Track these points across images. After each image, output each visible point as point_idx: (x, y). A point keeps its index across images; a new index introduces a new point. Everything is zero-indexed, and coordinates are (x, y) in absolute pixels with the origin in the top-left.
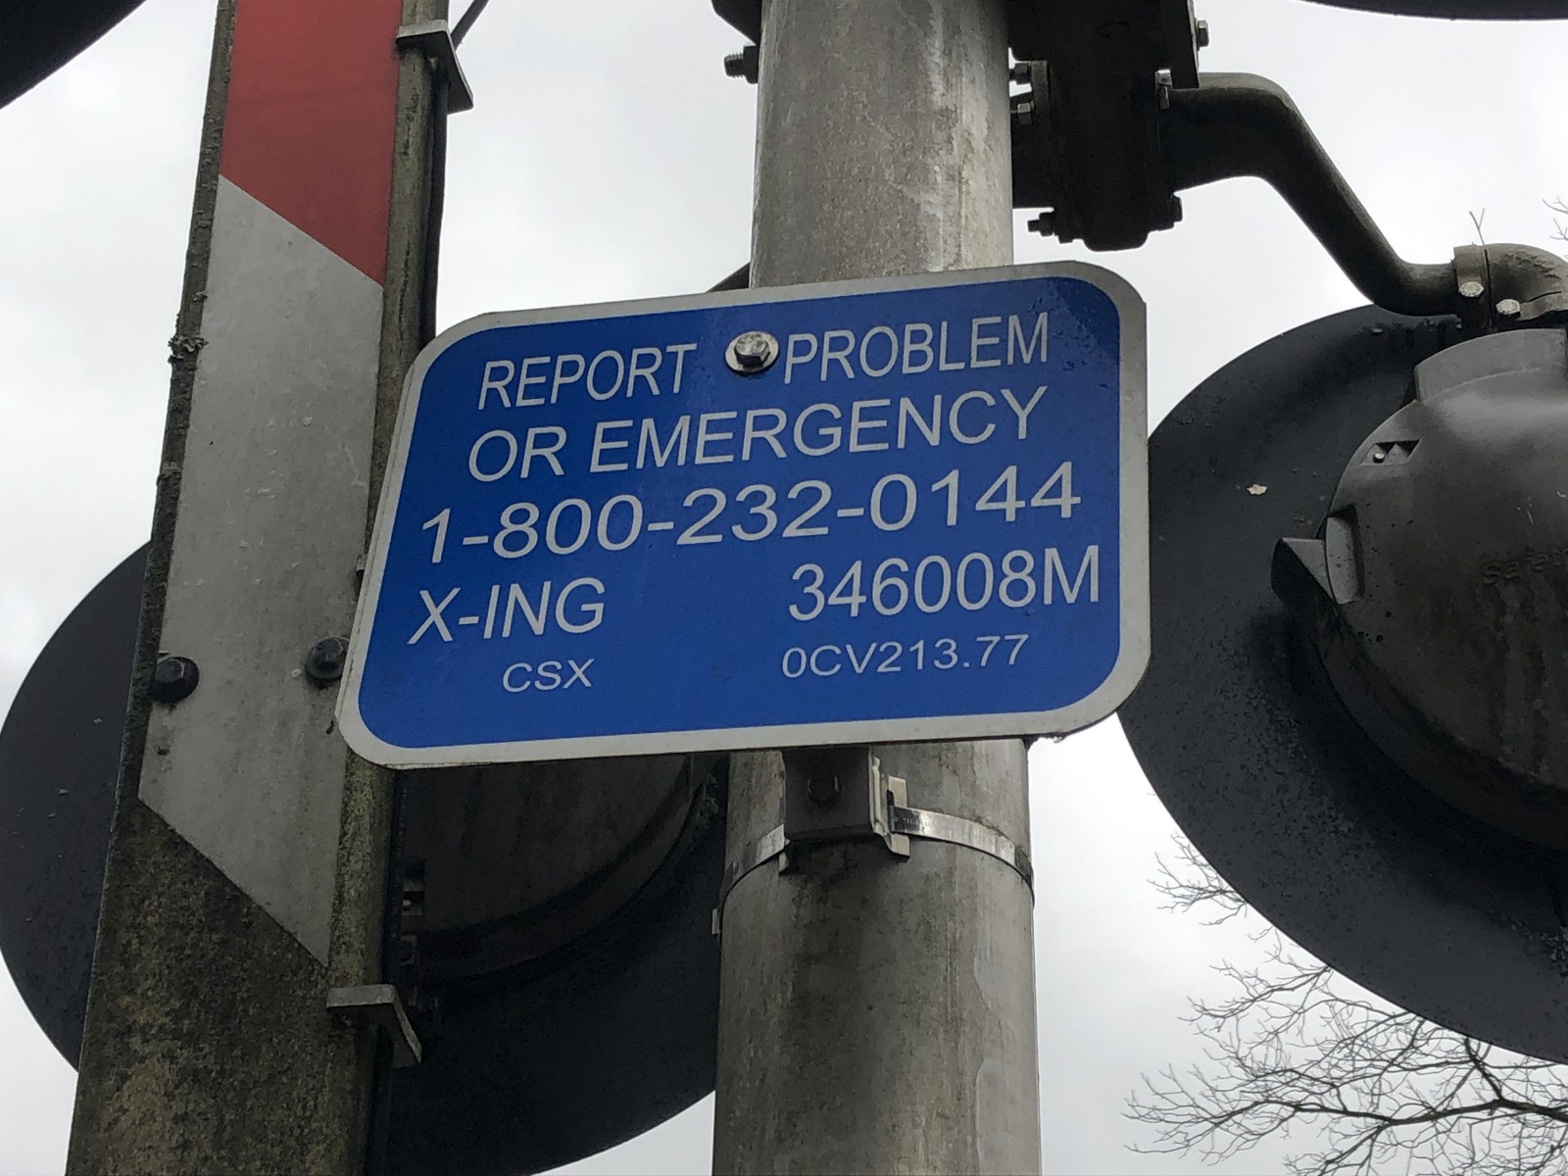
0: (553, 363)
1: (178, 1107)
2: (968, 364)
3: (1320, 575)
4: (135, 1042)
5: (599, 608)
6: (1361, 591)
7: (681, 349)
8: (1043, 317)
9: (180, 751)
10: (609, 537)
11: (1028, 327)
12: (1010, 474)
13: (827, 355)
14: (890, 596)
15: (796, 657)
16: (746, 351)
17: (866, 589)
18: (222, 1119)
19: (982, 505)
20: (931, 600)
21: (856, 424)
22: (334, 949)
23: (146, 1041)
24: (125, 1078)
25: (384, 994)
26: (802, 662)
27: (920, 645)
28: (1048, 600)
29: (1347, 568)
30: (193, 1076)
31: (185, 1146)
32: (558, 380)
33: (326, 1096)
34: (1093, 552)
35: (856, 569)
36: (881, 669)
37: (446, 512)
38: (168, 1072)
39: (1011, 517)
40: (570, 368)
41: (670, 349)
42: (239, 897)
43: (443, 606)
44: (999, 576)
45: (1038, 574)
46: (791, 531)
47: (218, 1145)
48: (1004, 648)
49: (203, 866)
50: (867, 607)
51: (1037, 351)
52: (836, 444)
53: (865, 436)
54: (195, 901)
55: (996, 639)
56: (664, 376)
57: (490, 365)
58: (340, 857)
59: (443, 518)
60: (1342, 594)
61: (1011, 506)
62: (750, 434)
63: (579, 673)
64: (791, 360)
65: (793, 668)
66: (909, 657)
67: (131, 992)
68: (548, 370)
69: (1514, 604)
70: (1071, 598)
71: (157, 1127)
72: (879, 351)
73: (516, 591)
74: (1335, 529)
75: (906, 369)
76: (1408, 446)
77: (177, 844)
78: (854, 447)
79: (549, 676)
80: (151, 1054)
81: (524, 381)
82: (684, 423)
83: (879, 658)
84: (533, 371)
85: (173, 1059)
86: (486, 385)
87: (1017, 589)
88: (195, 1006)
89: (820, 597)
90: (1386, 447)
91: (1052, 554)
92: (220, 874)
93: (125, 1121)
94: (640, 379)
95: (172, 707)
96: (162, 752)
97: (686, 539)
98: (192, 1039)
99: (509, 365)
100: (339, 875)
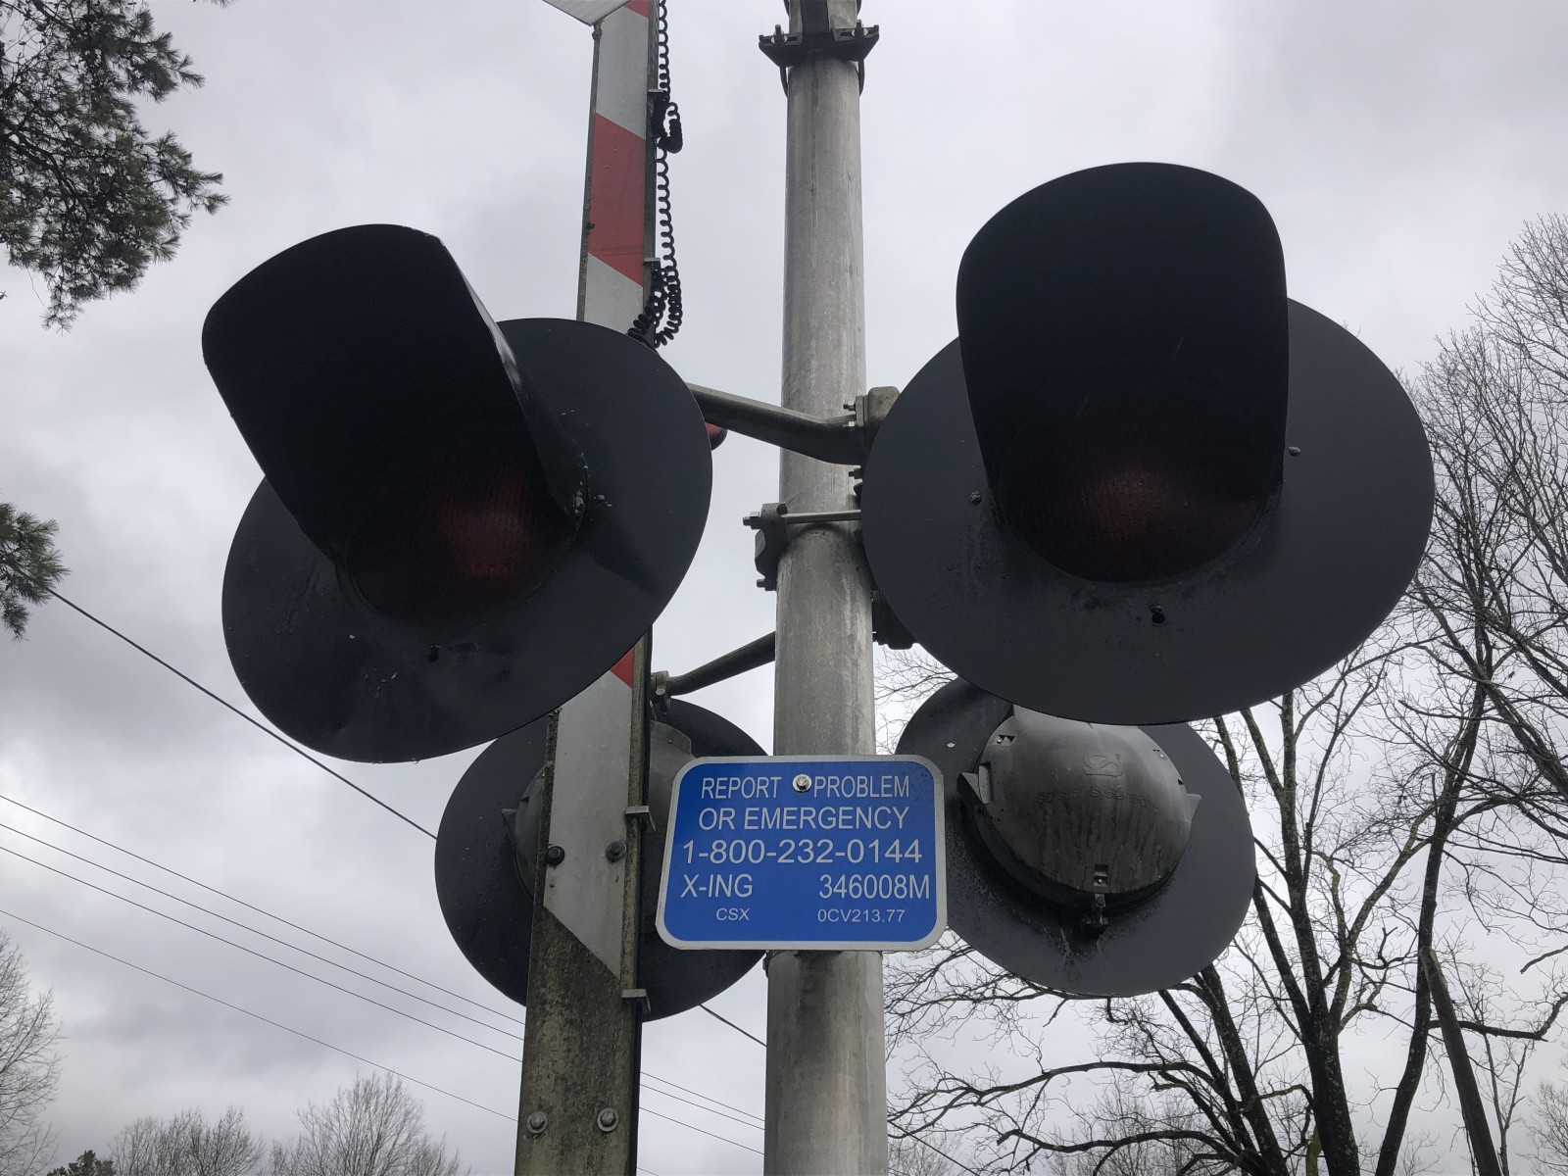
0: (729, 780)
1: (565, 1035)
2: (880, 794)
3: (976, 790)
4: (547, 1007)
5: (750, 887)
6: (992, 798)
7: (776, 779)
8: (907, 777)
9: (558, 886)
10: (753, 858)
11: (902, 781)
12: (897, 842)
13: (829, 786)
14: (856, 890)
15: (822, 913)
16: (801, 784)
17: (847, 887)
18: (582, 1040)
19: (887, 855)
20: (870, 893)
21: (841, 817)
22: (623, 972)
23: (551, 1007)
24: (544, 1022)
25: (642, 993)
26: (825, 916)
27: (867, 911)
28: (911, 896)
29: (987, 787)
30: (571, 1022)
31: (568, 1050)
32: (731, 788)
33: (621, 1033)
34: (926, 877)
35: (843, 878)
36: (853, 920)
37: (692, 842)
38: (561, 1020)
39: (897, 861)
40: (735, 783)
41: (772, 778)
42: (584, 949)
43: (693, 881)
44: (894, 885)
45: (907, 885)
46: (819, 860)
47: (581, 1050)
48: (896, 915)
49: (570, 936)
50: (847, 894)
51: (905, 792)
52: (834, 825)
53: (845, 822)
54: (568, 950)
55: (893, 911)
56: (770, 789)
57: (705, 780)
58: (623, 934)
59: (691, 844)
60: (985, 800)
61: (897, 856)
62: (802, 818)
63: (744, 914)
64: (816, 787)
65: (822, 918)
66: (862, 917)
67: (545, 986)
68: (726, 783)
69: (1050, 812)
70: (919, 896)
71: (558, 1042)
72: (848, 786)
73: (719, 877)
74: (982, 770)
75: (859, 795)
76: (1011, 738)
77: (559, 926)
78: (841, 827)
79: (734, 915)
80: (554, 1013)
81: (718, 788)
82: (778, 810)
83: (852, 916)
84: (722, 783)
85: (562, 1015)
86: (704, 788)
87: (901, 891)
88: (569, 993)
89: (830, 888)
90: (1002, 737)
91: (912, 877)
92: (577, 939)
93: (545, 1040)
94: (761, 790)
95: (555, 868)
96: (552, 886)
97: (780, 860)
98: (569, 1007)
99: (712, 780)
100: (623, 942)
